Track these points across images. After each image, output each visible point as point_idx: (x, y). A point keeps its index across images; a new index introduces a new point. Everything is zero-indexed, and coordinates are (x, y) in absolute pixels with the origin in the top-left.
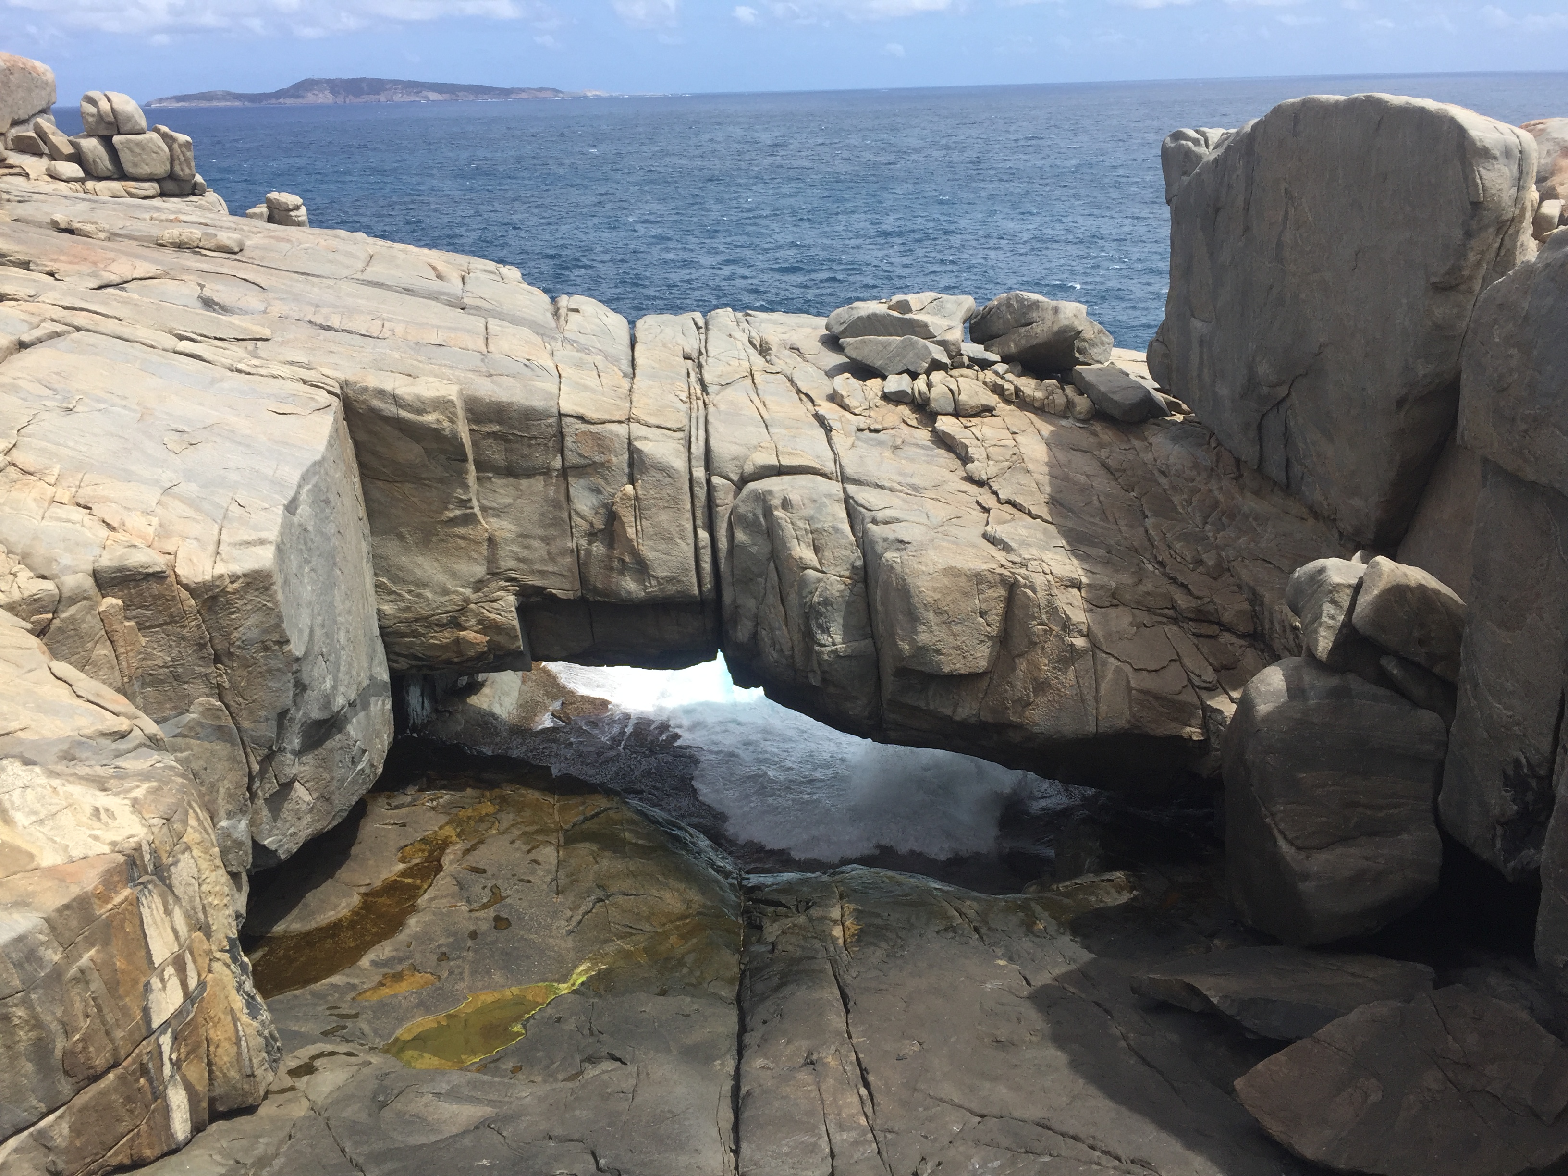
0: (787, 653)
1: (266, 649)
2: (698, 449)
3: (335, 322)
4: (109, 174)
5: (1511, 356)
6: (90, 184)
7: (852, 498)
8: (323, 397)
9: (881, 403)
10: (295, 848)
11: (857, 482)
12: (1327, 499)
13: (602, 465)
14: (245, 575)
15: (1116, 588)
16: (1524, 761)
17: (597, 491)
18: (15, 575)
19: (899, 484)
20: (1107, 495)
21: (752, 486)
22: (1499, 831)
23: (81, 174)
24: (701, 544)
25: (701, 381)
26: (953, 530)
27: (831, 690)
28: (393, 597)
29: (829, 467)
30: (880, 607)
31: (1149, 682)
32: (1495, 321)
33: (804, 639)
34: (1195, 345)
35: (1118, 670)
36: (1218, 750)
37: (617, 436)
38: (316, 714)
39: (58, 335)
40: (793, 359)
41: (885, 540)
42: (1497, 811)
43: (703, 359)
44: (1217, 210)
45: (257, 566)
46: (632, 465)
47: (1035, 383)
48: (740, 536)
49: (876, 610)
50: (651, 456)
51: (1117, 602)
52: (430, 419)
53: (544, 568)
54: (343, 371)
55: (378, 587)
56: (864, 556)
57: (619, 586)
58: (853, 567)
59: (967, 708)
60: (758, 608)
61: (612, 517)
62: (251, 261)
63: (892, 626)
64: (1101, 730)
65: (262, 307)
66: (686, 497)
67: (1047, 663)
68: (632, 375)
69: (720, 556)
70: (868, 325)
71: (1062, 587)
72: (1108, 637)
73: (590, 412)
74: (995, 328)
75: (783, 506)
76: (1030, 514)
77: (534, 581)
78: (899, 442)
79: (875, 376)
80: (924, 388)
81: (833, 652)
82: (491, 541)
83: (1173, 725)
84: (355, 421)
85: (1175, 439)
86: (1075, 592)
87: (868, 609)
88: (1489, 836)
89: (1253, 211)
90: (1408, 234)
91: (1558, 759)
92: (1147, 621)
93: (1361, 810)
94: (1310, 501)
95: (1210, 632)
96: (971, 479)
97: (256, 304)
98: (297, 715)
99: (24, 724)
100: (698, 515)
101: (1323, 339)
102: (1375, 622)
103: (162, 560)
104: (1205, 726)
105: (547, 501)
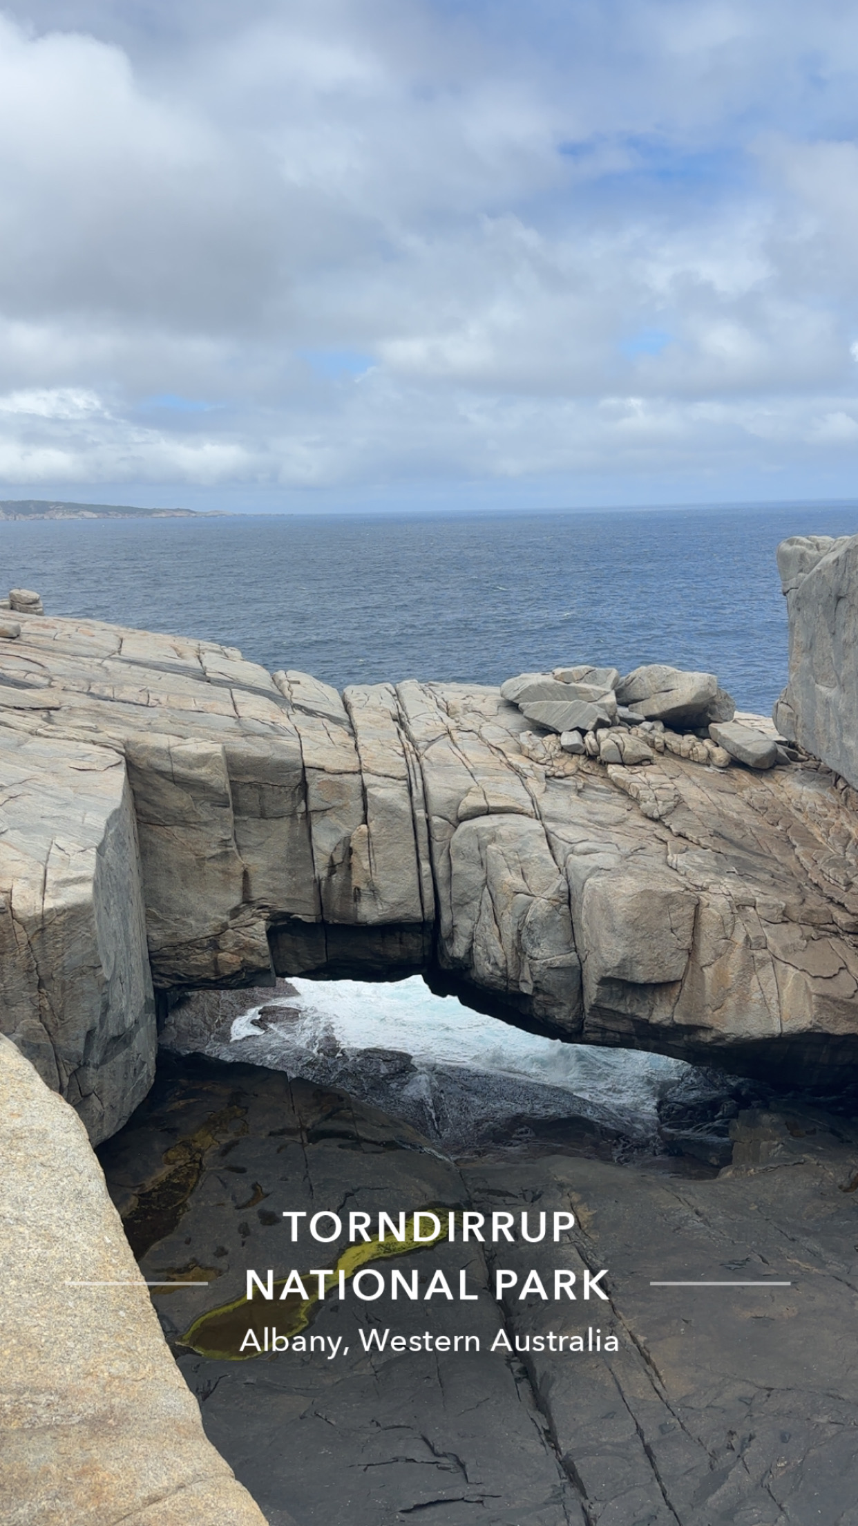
0: (501, 965)
1: (82, 973)
2: (417, 794)
3: (108, 692)
7: (552, 833)
8: (113, 757)
9: (560, 753)
11: (553, 819)
13: (341, 808)
14: (69, 909)
15: (786, 907)
17: (334, 829)
19: (589, 821)
20: (757, 828)
21: (466, 824)
24: (424, 874)
25: (409, 738)
26: (642, 859)
27: (540, 997)
28: (159, 925)
29: (529, 808)
30: (585, 926)
31: (830, 989)
33: (517, 953)
34: (819, 706)
35: (797, 977)
37: (353, 784)
38: (113, 1031)
40: (478, 720)
41: (587, 868)
43: (406, 720)
44: (839, 599)
45: (80, 901)
46: (365, 808)
47: (678, 737)
48: (458, 866)
49: (581, 928)
50: (382, 801)
51: (786, 917)
52: (202, 773)
53: (291, 896)
54: (124, 733)
55: (149, 915)
56: (568, 882)
57: (356, 910)
58: (558, 890)
59: (662, 1013)
60: (473, 927)
61: (350, 851)
62: (29, 644)
63: (598, 940)
64: (785, 1031)
65: (46, 682)
66: (411, 834)
67: (733, 972)
68: (353, 734)
69: (440, 883)
70: (538, 692)
71: (740, 906)
72: (785, 949)
73: (330, 765)
74: (638, 694)
75: (494, 840)
76: (699, 844)
77: (285, 908)
78: (580, 786)
79: (551, 733)
80: (593, 741)
81: (544, 964)
82: (245, 874)
83: (848, 1024)
84: (134, 775)
85: (801, 782)
86: (751, 910)
87: (572, 927)
92: (813, 935)
96: (646, 816)
97: (40, 680)
98: (101, 1033)
100: (421, 849)
103: (1, 897)
105: (292, 837)
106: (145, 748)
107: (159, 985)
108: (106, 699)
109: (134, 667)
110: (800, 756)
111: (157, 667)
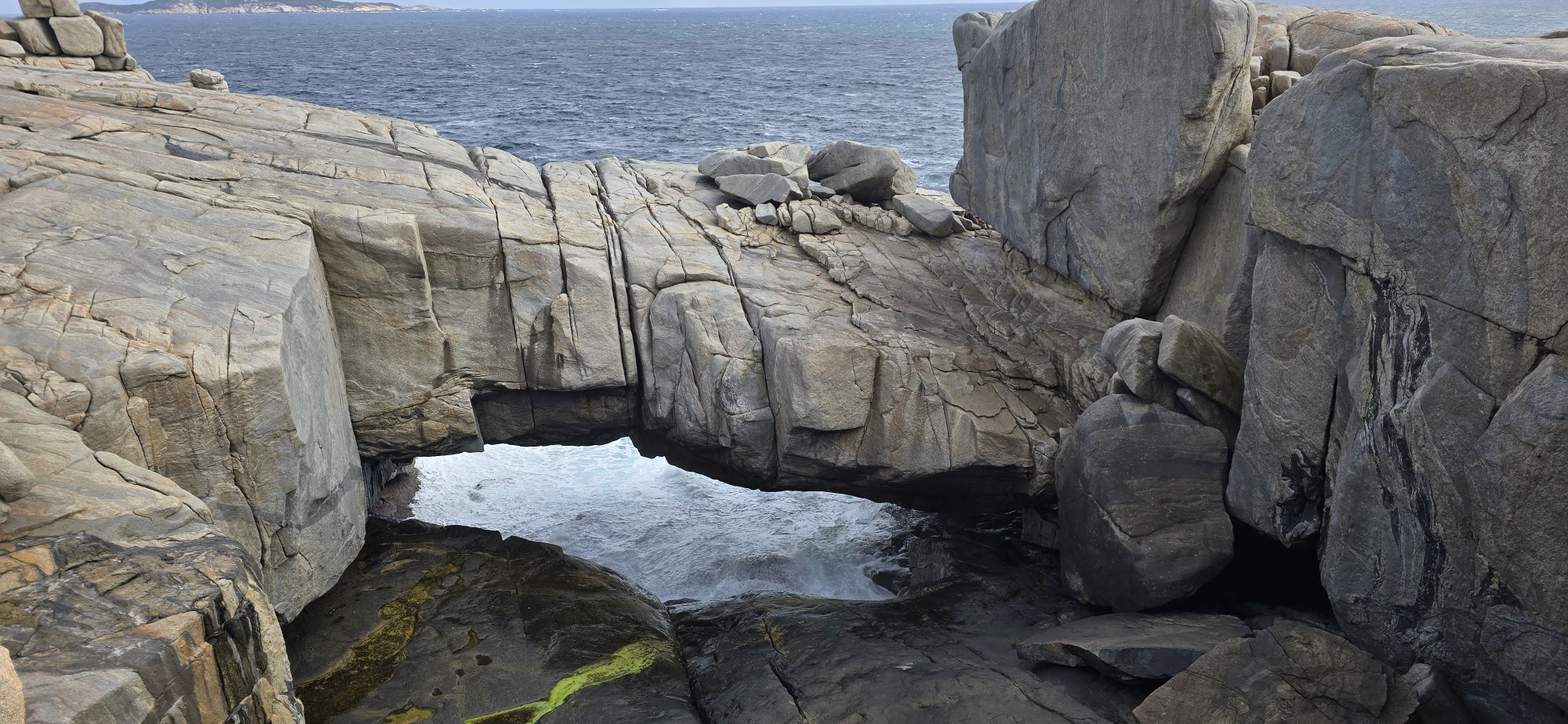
0: (701, 422)
1: (276, 437)
2: (617, 264)
3: (294, 165)
4: (47, 51)
5: (1291, 152)
6: (30, 60)
7: (747, 298)
8: (299, 227)
9: (754, 225)
11: (748, 285)
12: (1101, 283)
13: (540, 278)
14: (256, 374)
15: (956, 356)
17: (535, 299)
18: (47, 380)
19: (782, 286)
20: (934, 290)
21: (665, 291)
22: (1279, 510)
23: (22, 51)
24: (625, 339)
25: (609, 211)
26: (828, 319)
27: (739, 449)
28: (362, 395)
29: (725, 275)
30: (777, 381)
31: (992, 427)
32: (1277, 127)
33: (715, 410)
34: (991, 174)
35: (965, 418)
36: (1042, 474)
37: (551, 254)
38: (318, 494)
39: (46, 177)
40: (677, 195)
41: (779, 328)
42: (1277, 496)
43: (605, 195)
44: (1006, 70)
45: (267, 366)
46: (564, 277)
47: (865, 209)
48: (658, 332)
49: (773, 383)
50: (580, 269)
51: (957, 368)
52: (392, 243)
53: (494, 365)
54: (310, 204)
55: (349, 387)
56: (761, 342)
57: (559, 376)
58: (753, 350)
59: (845, 456)
60: (674, 388)
61: (550, 320)
62: (206, 117)
63: (788, 393)
64: (953, 465)
65: (225, 154)
66: (613, 304)
67: (908, 416)
68: (553, 207)
69: (641, 348)
70: (733, 166)
71: (915, 358)
72: (955, 394)
73: (526, 236)
74: (831, 168)
75: (692, 306)
76: (881, 305)
77: (489, 376)
78: (774, 254)
79: (746, 206)
80: (787, 214)
81: (741, 418)
82: (446, 344)
83: (1009, 456)
84: (323, 246)
86: (925, 360)
87: (766, 382)
88: (1270, 515)
89: (1037, 69)
90: (1165, 80)
91: (1330, 451)
92: (980, 381)
93: (1173, 504)
94: (1087, 286)
95: (1025, 387)
96: (833, 281)
97: (219, 152)
98: (301, 495)
99: (81, 507)
100: (622, 316)
101: (1098, 162)
102: (1175, 363)
103: (182, 362)
104: (1032, 456)
105: (493, 308)
106: (333, 219)
107: (366, 453)
108: (290, 170)
109: (321, 141)
110: (974, 225)
111: (346, 141)
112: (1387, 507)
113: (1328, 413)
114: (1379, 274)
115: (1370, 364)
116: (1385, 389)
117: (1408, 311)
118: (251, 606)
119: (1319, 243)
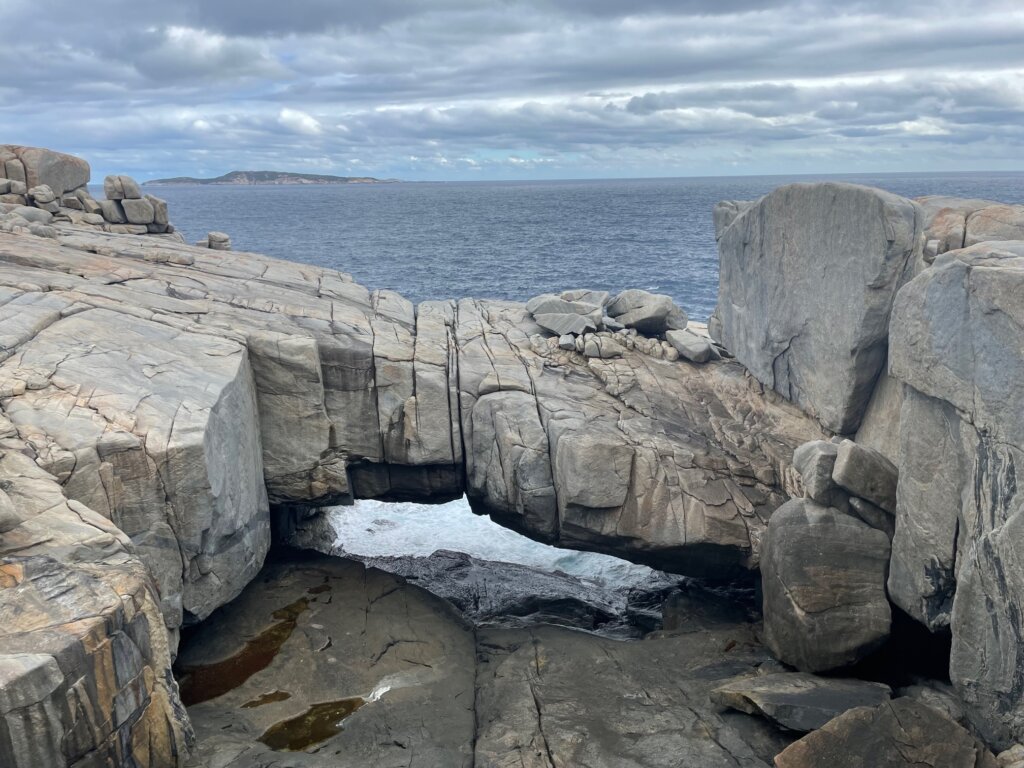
0: (504, 494)
1: (197, 492)
2: (452, 376)
3: (245, 303)
4: (118, 220)
5: (917, 326)
6: (107, 226)
7: (542, 404)
8: (236, 346)
9: (558, 350)
10: (209, 613)
11: (544, 395)
12: (813, 406)
13: (398, 385)
14: (186, 449)
15: (695, 457)
16: (937, 561)
17: (394, 399)
18: (50, 449)
19: (569, 396)
20: (688, 404)
21: (484, 397)
22: (925, 602)
23: (102, 220)
24: (454, 431)
25: (455, 338)
26: (600, 423)
27: (529, 516)
28: (273, 462)
29: (528, 387)
30: (558, 467)
31: (718, 514)
33: (513, 486)
34: (734, 319)
35: (697, 505)
36: (755, 554)
37: (407, 368)
38: (226, 531)
39: (83, 310)
40: (507, 326)
41: (560, 428)
42: (922, 590)
43: (456, 326)
44: (745, 245)
45: (194, 443)
46: (415, 385)
47: (644, 340)
48: (477, 426)
49: (555, 469)
50: (426, 380)
51: (695, 464)
52: (299, 359)
53: (363, 445)
54: (249, 331)
55: (264, 456)
56: (548, 438)
57: (406, 455)
58: (542, 444)
59: (609, 527)
60: (487, 468)
61: (403, 415)
62: (199, 269)
63: (565, 478)
64: (688, 541)
65: (203, 295)
66: (446, 404)
67: (655, 500)
68: (415, 334)
69: (465, 437)
70: (550, 307)
71: (662, 457)
72: (691, 486)
73: (391, 355)
74: (621, 309)
75: (501, 408)
76: (643, 414)
77: (356, 452)
78: (568, 372)
79: (554, 335)
80: (582, 343)
81: (531, 493)
82: (332, 429)
83: (730, 538)
84: (254, 359)
85: (725, 372)
86: (671, 458)
87: (551, 469)
88: (919, 605)
89: (765, 245)
90: (853, 258)
91: (957, 559)
92: (713, 477)
93: (842, 589)
94: (804, 408)
95: (749, 483)
96: (609, 394)
97: (200, 293)
98: (214, 532)
99: (50, 537)
100: (453, 414)
101: (807, 316)
102: (846, 478)
103: (138, 439)
104: (749, 539)
105: (365, 404)
106: (262, 341)
107: (273, 502)
108: (242, 307)
109: (270, 286)
110: (729, 354)
111: (288, 286)
112: (989, 611)
113: (955, 529)
114: (980, 424)
115: (975, 495)
116: (986, 515)
117: (1000, 456)
118: (144, 614)
119: (940, 396)
